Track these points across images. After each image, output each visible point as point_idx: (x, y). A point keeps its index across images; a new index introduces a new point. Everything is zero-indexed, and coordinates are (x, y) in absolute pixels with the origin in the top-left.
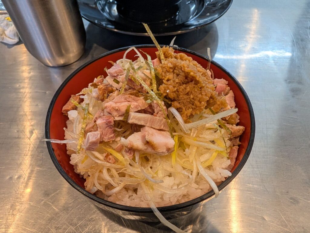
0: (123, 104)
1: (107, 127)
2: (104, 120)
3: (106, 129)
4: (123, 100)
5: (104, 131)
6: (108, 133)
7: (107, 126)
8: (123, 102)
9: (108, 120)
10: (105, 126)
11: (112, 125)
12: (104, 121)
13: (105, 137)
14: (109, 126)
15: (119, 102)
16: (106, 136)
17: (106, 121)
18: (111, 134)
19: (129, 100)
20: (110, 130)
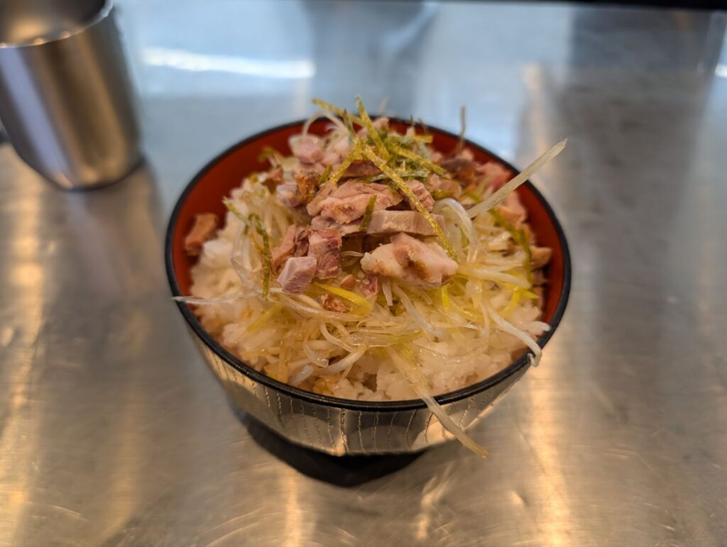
0: (357, 198)
1: (327, 252)
2: (323, 238)
3: (327, 255)
4: (354, 191)
5: (321, 258)
6: (328, 264)
7: (328, 249)
8: (354, 195)
9: (332, 239)
10: (324, 249)
11: (337, 249)
12: (325, 240)
13: (321, 271)
14: (332, 250)
15: (348, 197)
16: (323, 269)
17: (328, 240)
18: (333, 266)
19: (366, 191)
20: (332, 259)
